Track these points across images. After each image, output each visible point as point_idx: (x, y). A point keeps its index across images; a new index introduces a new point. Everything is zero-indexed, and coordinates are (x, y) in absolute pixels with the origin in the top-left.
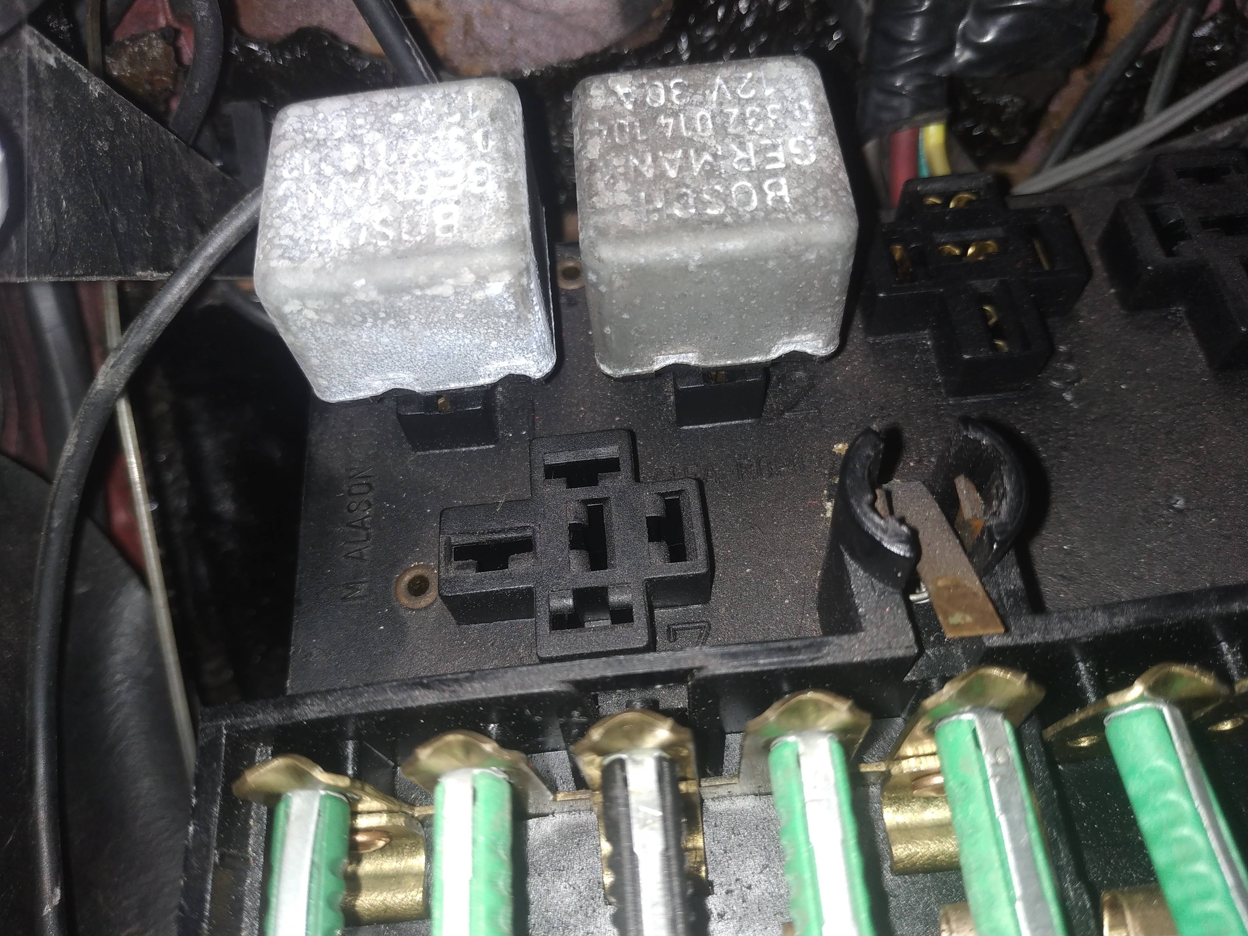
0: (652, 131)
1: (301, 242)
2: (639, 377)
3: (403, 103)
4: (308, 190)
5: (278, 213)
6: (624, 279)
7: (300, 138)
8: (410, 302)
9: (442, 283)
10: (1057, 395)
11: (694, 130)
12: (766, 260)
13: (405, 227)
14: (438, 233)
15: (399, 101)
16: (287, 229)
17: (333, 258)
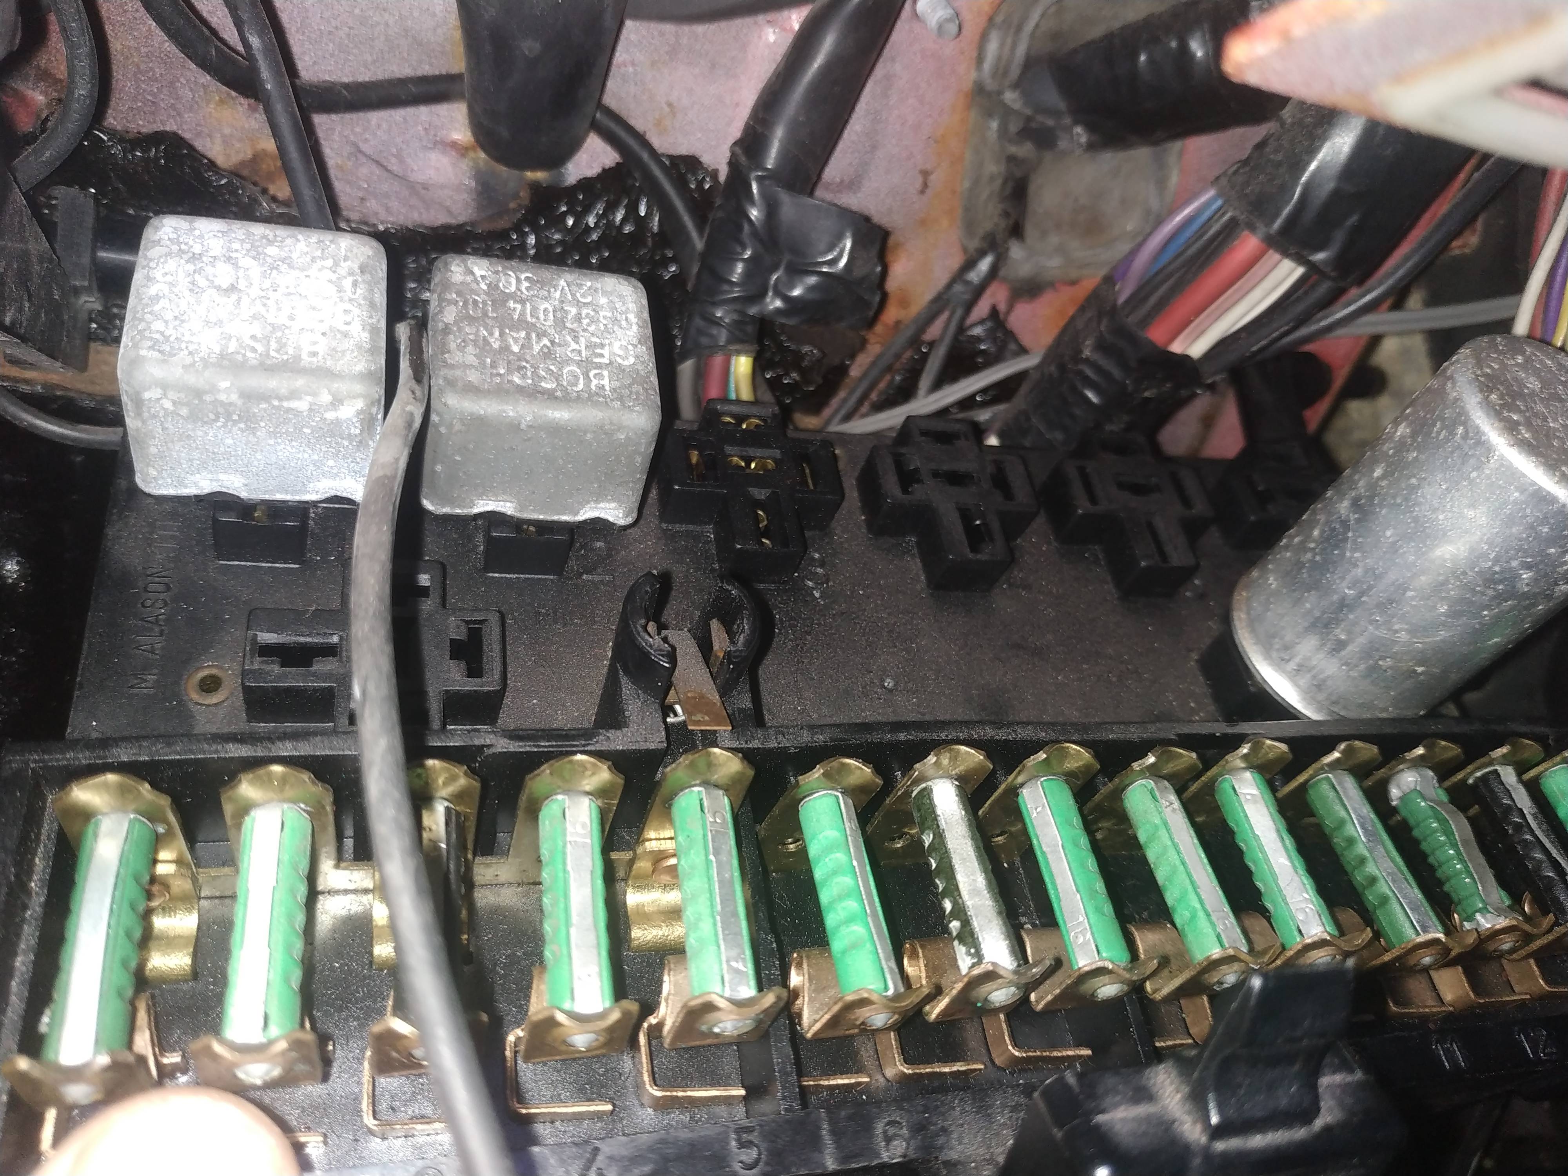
0: (501, 311)
1: (172, 339)
2: (458, 517)
3: (279, 239)
4: (180, 295)
5: (149, 310)
6: (464, 425)
7: (175, 248)
8: (265, 410)
9: (300, 399)
10: (809, 592)
11: (538, 318)
12: (585, 432)
13: (273, 345)
14: (304, 356)
15: (275, 236)
16: (158, 325)
17: (202, 359)
